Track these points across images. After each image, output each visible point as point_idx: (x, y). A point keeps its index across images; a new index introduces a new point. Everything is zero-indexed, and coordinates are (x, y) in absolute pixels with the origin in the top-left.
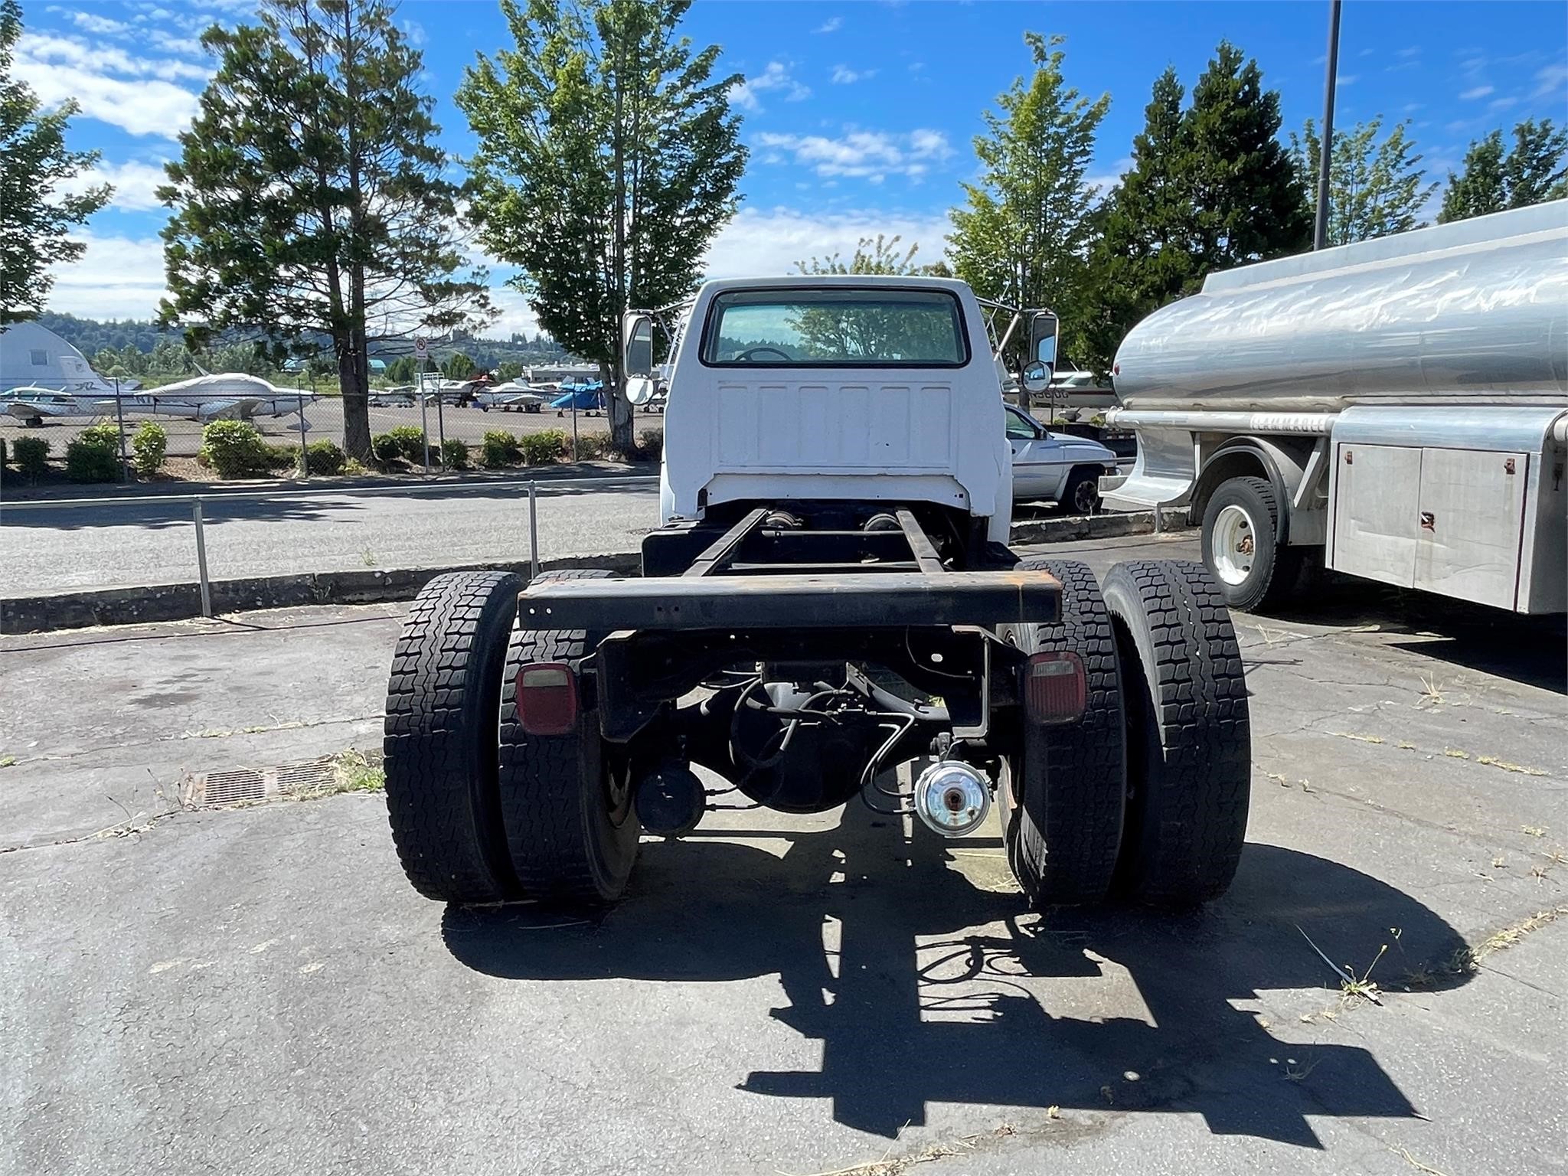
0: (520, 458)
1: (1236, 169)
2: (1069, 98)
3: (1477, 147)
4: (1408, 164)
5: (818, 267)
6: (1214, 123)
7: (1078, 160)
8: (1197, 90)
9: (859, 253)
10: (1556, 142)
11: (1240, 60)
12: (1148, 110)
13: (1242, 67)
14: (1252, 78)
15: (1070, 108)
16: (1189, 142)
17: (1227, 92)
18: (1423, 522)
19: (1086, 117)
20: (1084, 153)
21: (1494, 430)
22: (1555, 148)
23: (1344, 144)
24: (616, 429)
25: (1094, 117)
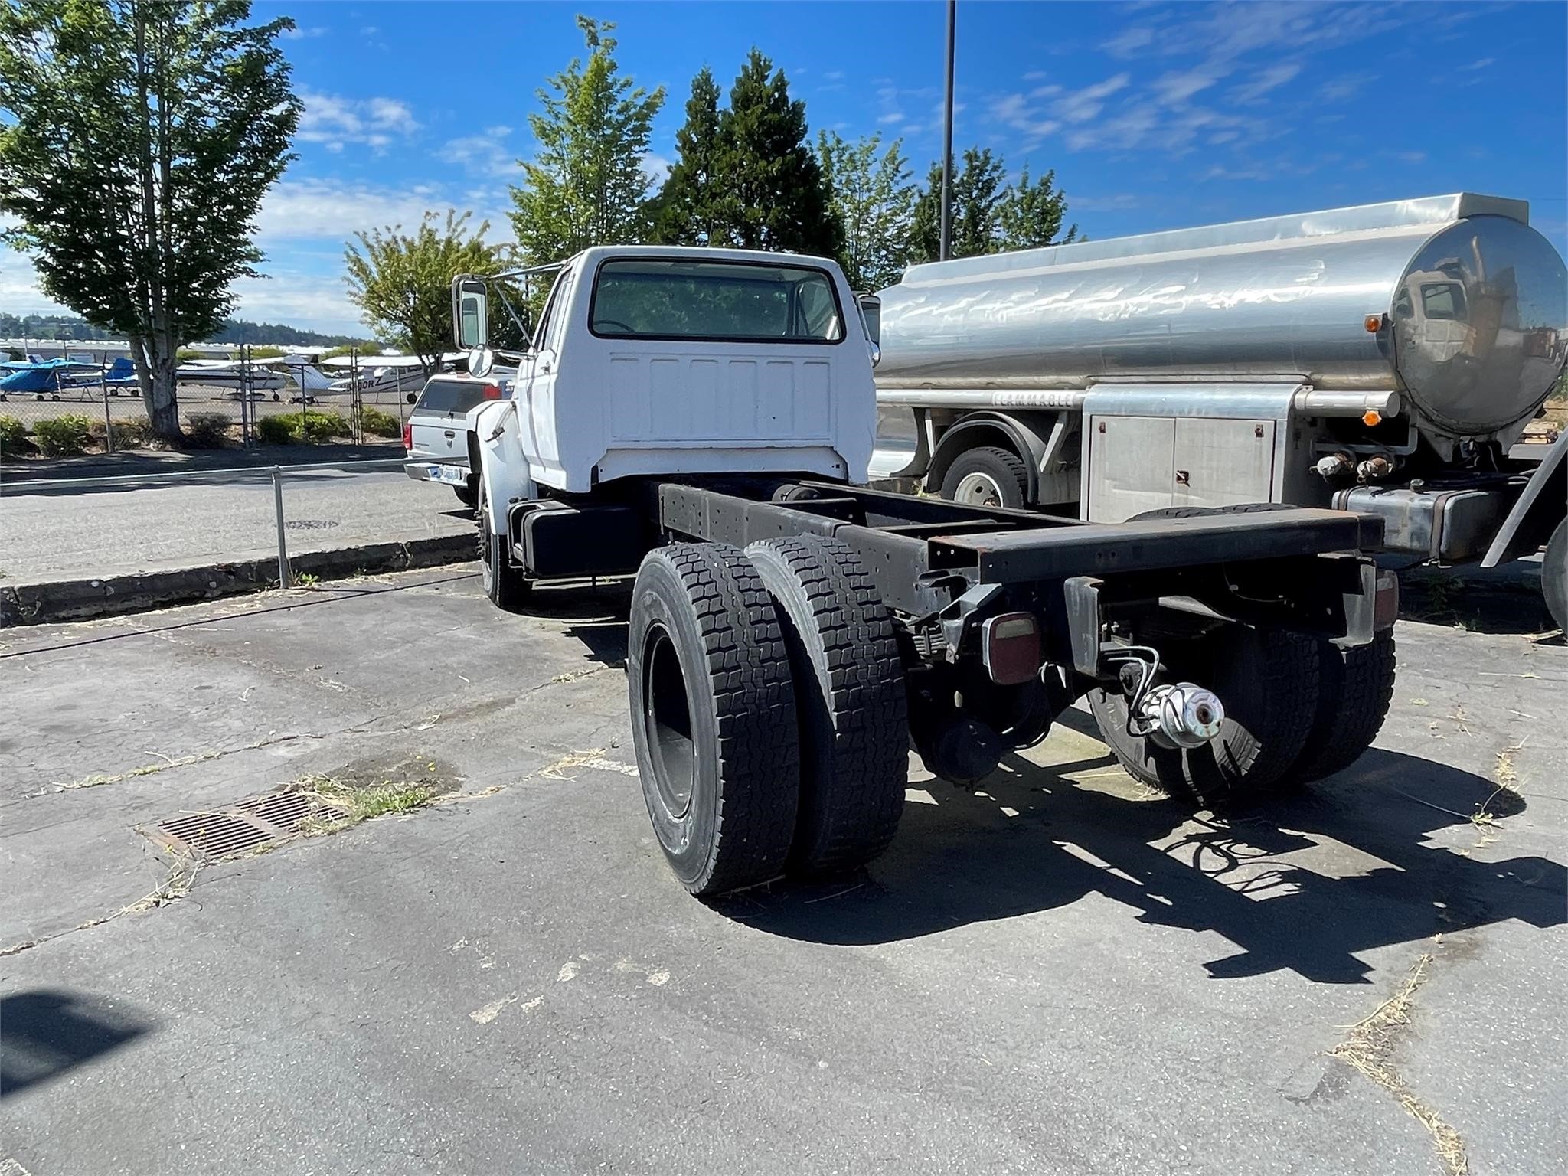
0: (32, 448)
1: (774, 170)
2: (624, 85)
3: (937, 167)
4: (903, 177)
5: (380, 238)
6: (752, 126)
7: (636, 148)
8: (733, 92)
9: (424, 226)
10: (995, 168)
11: (769, 68)
12: (689, 106)
13: (772, 74)
14: (781, 85)
15: (628, 95)
16: (728, 139)
17: (760, 96)
18: (1179, 478)
19: (642, 107)
20: (640, 142)
21: (1243, 402)
22: (995, 174)
23: (851, 155)
24: (156, 414)
25: (651, 107)
